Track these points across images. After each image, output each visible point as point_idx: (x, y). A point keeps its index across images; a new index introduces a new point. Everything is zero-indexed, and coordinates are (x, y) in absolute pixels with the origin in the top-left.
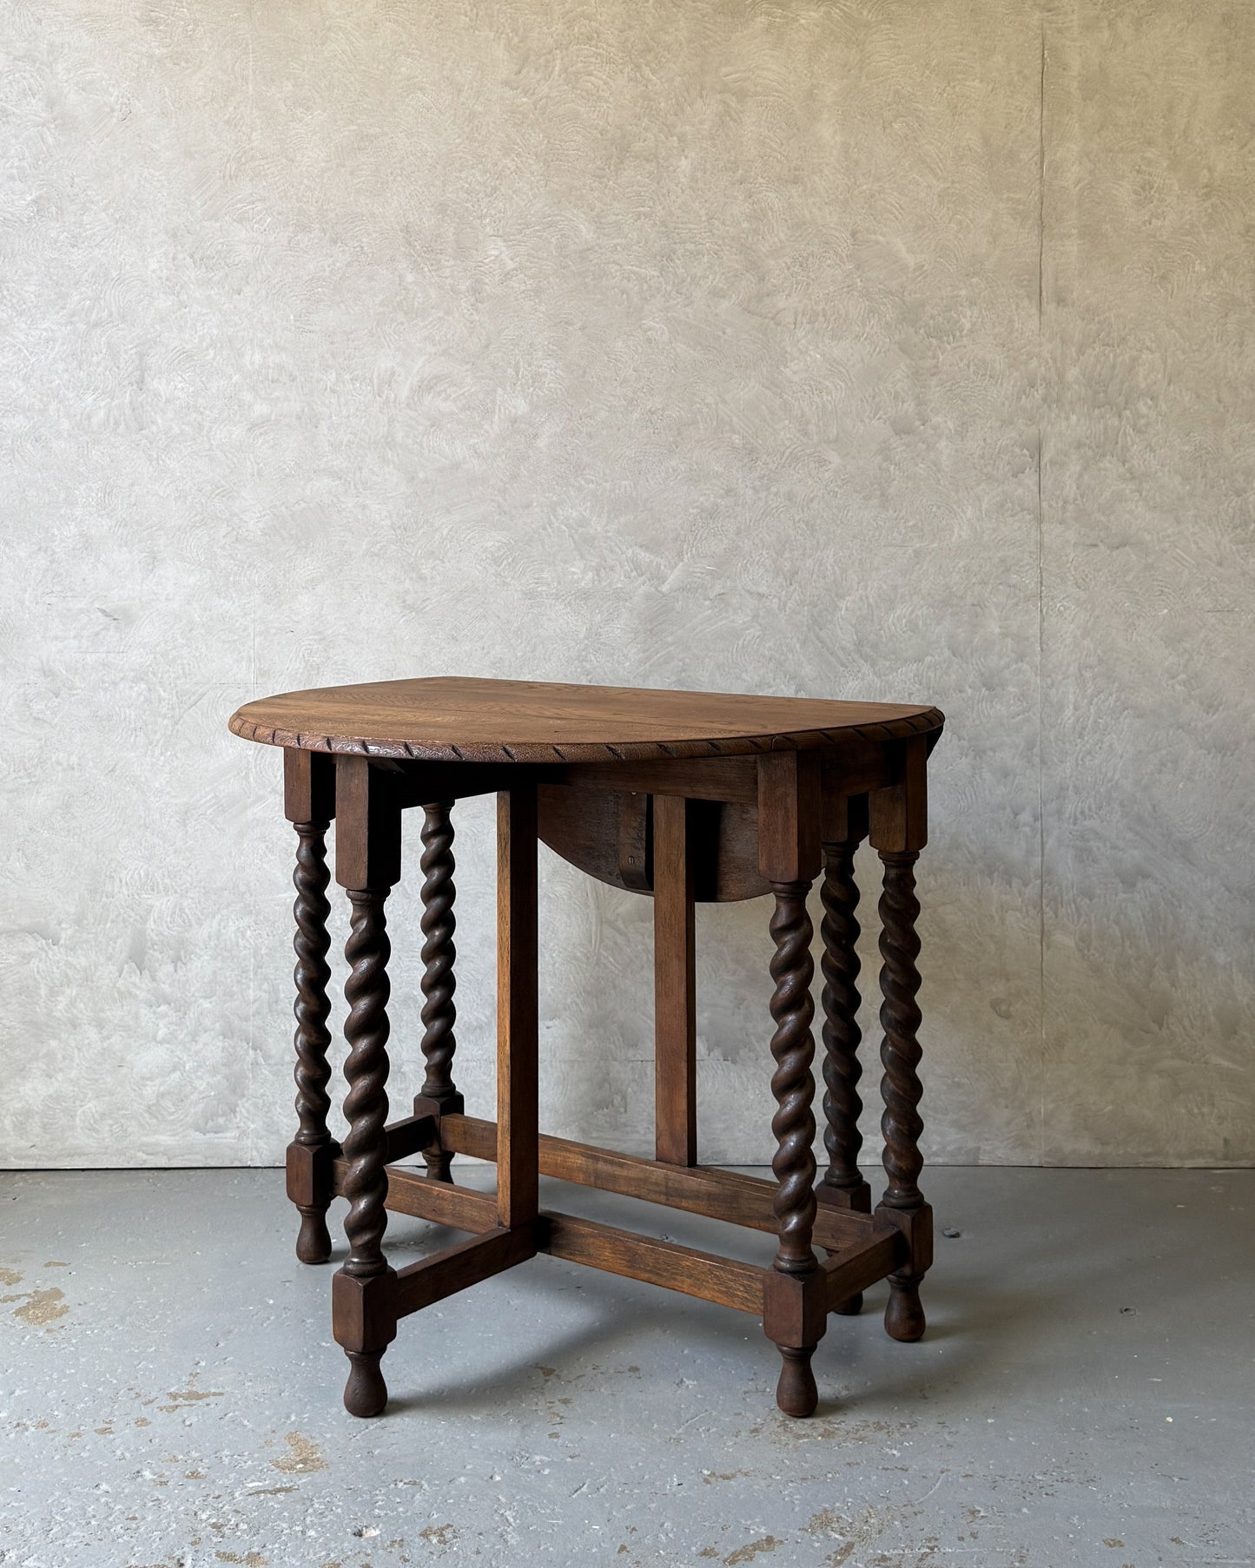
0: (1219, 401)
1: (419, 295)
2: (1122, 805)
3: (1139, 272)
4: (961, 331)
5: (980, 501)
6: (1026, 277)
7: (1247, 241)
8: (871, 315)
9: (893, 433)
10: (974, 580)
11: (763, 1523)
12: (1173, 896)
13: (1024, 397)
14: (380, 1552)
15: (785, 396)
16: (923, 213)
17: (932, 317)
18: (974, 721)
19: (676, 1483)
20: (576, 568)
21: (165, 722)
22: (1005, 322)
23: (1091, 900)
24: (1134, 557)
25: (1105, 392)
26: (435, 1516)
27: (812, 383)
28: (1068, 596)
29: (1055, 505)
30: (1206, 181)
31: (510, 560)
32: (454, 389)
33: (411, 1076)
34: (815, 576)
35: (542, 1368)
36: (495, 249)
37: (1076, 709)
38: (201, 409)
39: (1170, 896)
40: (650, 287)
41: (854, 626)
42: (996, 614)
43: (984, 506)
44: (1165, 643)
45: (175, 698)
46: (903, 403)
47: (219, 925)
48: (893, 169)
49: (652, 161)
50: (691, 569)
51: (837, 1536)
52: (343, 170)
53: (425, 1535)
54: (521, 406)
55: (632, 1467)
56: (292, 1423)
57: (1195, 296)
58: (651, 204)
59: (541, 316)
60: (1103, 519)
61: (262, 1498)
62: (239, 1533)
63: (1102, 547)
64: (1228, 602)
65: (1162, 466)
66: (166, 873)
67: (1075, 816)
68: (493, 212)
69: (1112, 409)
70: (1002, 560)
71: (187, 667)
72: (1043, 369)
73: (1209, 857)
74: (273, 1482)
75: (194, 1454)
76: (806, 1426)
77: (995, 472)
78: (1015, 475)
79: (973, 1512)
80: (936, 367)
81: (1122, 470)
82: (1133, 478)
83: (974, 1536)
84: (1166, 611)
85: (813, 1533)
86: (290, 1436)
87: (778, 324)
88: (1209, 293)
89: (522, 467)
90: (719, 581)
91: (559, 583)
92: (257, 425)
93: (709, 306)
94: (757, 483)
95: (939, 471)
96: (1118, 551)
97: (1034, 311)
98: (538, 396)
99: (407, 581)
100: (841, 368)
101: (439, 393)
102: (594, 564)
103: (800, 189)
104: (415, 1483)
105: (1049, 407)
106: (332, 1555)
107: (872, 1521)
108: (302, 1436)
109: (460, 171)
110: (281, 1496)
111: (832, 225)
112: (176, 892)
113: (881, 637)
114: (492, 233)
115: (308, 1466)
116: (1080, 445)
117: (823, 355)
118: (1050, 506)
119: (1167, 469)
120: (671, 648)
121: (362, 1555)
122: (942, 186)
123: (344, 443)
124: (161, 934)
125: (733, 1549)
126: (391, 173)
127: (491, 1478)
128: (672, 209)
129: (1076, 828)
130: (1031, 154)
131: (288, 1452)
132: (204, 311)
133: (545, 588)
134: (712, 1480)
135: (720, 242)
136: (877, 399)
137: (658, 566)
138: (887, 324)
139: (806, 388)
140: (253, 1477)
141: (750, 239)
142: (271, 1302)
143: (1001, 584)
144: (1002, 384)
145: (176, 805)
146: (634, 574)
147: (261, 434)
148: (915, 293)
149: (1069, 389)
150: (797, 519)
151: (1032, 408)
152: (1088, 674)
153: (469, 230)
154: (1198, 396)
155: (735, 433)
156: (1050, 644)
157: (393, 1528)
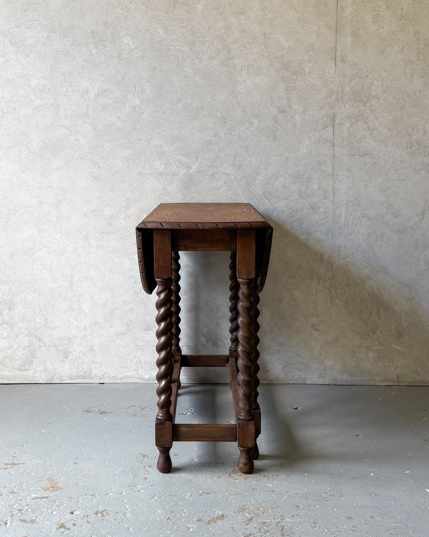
0: (403, 100)
1: (97, 58)
2: (362, 253)
3: (374, 49)
4: (305, 73)
5: (311, 138)
6: (331, 51)
7: (415, 38)
8: (271, 66)
9: (278, 112)
10: (308, 169)
11: (220, 510)
12: (380, 286)
13: (328, 98)
14: (79, 519)
15: (238, 98)
16: (291, 26)
17: (294, 67)
18: (307, 221)
19: (189, 496)
20: (158, 164)
21: (4, 220)
22: (322, 69)
23: (349, 288)
24: (369, 160)
25: (360, 96)
26: (100, 507)
27: (248, 93)
28: (343, 175)
29: (339, 140)
30: (400, 14)
31: (133, 160)
32: (112, 94)
33: (97, 351)
34: (248, 167)
35: (142, 455)
36: (126, 40)
37: (345, 217)
38: (15, 102)
39: (379, 286)
40: (186, 55)
41: (263, 186)
42: (316, 181)
43: (312, 141)
44: (380, 192)
45: (7, 212)
46: (282, 101)
47: (26, 295)
48: (280, 8)
49: (187, 6)
50: (201, 164)
51: (248, 515)
52: (68, 8)
53: (96, 513)
54: (137, 102)
55: (173, 490)
56: (49, 474)
57: (395, 59)
58: (187, 22)
59: (145, 66)
60: (358, 145)
61: (37, 500)
62: (28, 513)
63: (357, 156)
64: (404, 177)
65: (380, 125)
66: (5, 276)
67: (344, 257)
68: (126, 25)
69: (362, 103)
70: (319, 161)
71: (12, 200)
72: (336, 88)
73: (394, 272)
74: (41, 495)
75: (13, 485)
76: (238, 476)
77: (317, 127)
78: (324, 129)
79: (298, 507)
80: (295, 86)
81: (365, 126)
82: (369, 129)
83: (298, 515)
84: (380, 180)
85: (239, 514)
86: (48, 479)
87: (235, 70)
88: (400, 58)
89: (137, 125)
90: (212, 169)
91: (151, 169)
92: (37, 108)
93: (209, 63)
94: (226, 132)
95: (295, 127)
96: (363, 158)
97: (333, 65)
98: (143, 98)
99: (94, 168)
100: (259, 87)
101: (106, 96)
102: (164, 162)
103: (244, 17)
104: (93, 495)
105: (338, 102)
106: (62, 521)
107: (261, 509)
108: (53, 478)
109: (113, 9)
110: (44, 500)
111: (256, 31)
112: (9, 283)
113: (273, 190)
114: (125, 34)
115: (54, 489)
116: (349, 117)
117: (252, 82)
118: (338, 140)
119: (382, 126)
120: (194, 194)
121: (72, 521)
122: (299, 15)
123: (70, 115)
124: (4, 298)
125: (209, 519)
126: (86, 10)
127: (122, 493)
128: (195, 24)
129: (344, 261)
130: (333, 3)
131: (48, 484)
132: (15, 63)
133: (146, 171)
134: (203, 494)
135: (213, 38)
136: (273, 99)
137: (189, 163)
138: (277, 70)
139: (245, 95)
140: (34, 493)
141: (225, 36)
142: (44, 431)
143: (318, 170)
144: (320, 94)
145: (9, 251)
146: (179, 166)
147: (38, 111)
148: (288, 58)
149: (345, 95)
150: (242, 145)
151: (332, 102)
152: (350, 204)
153: (116, 32)
154: (395, 98)
155: (218, 112)
156: (336, 192)
157: (85, 511)
